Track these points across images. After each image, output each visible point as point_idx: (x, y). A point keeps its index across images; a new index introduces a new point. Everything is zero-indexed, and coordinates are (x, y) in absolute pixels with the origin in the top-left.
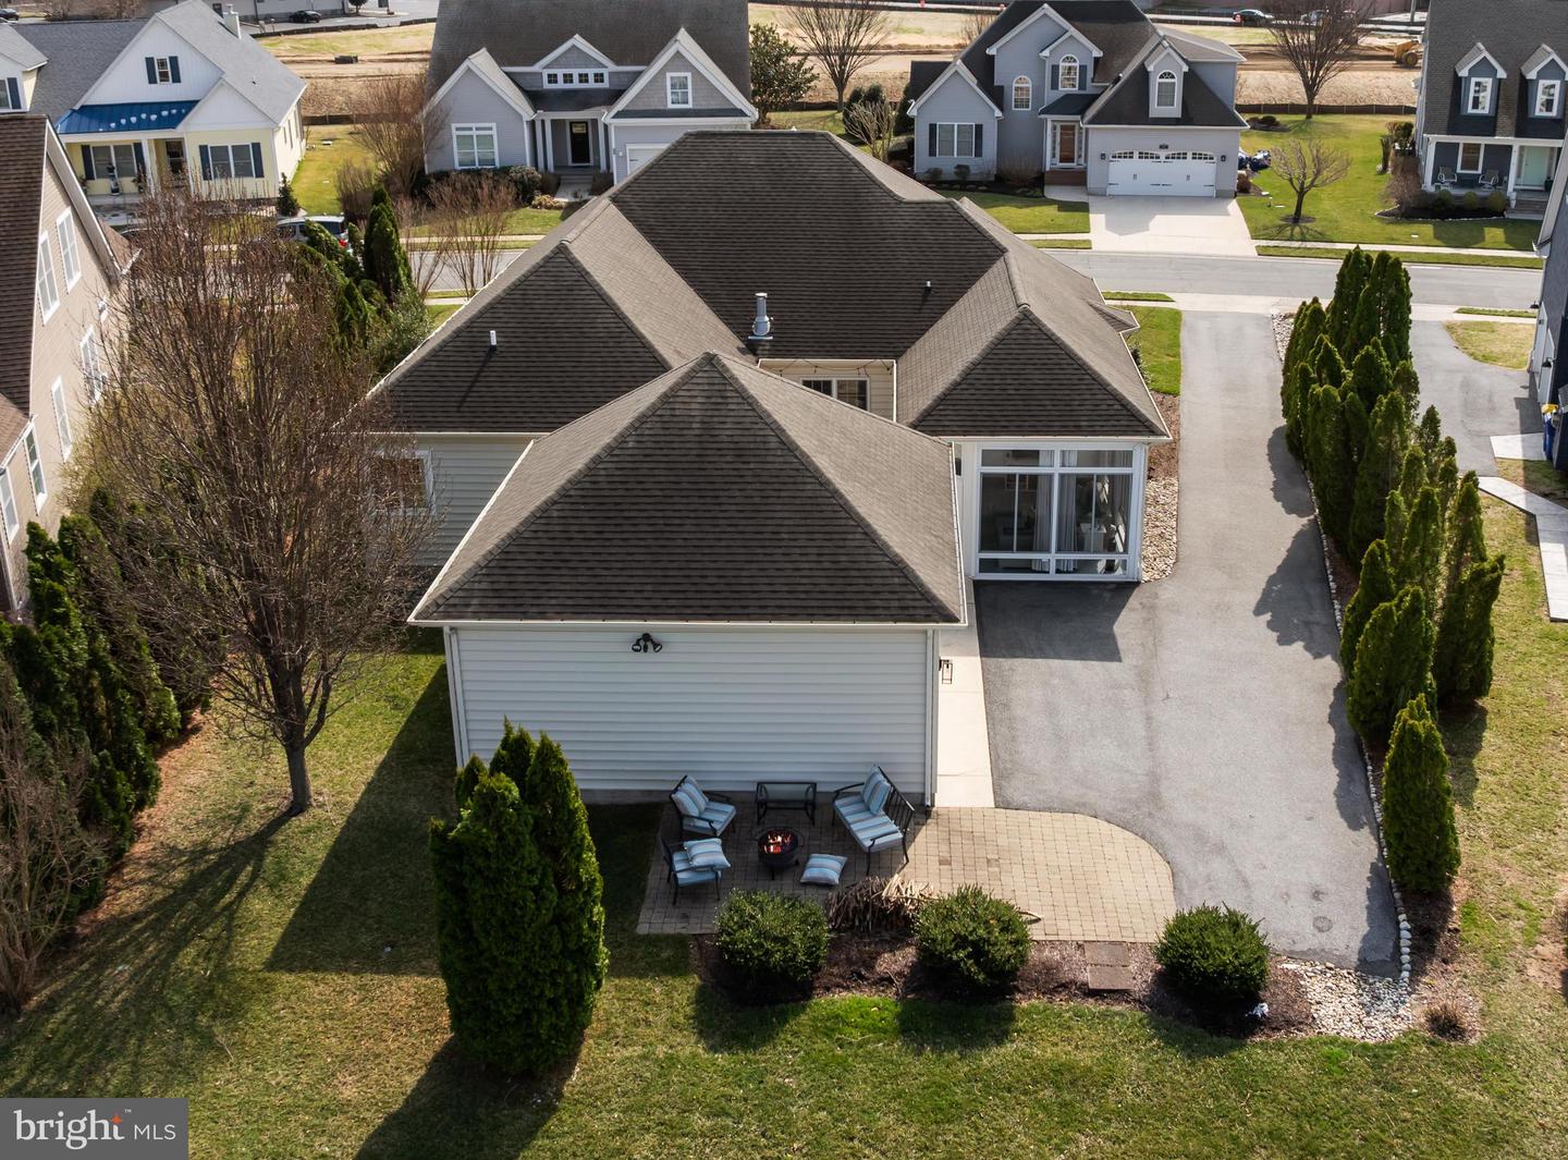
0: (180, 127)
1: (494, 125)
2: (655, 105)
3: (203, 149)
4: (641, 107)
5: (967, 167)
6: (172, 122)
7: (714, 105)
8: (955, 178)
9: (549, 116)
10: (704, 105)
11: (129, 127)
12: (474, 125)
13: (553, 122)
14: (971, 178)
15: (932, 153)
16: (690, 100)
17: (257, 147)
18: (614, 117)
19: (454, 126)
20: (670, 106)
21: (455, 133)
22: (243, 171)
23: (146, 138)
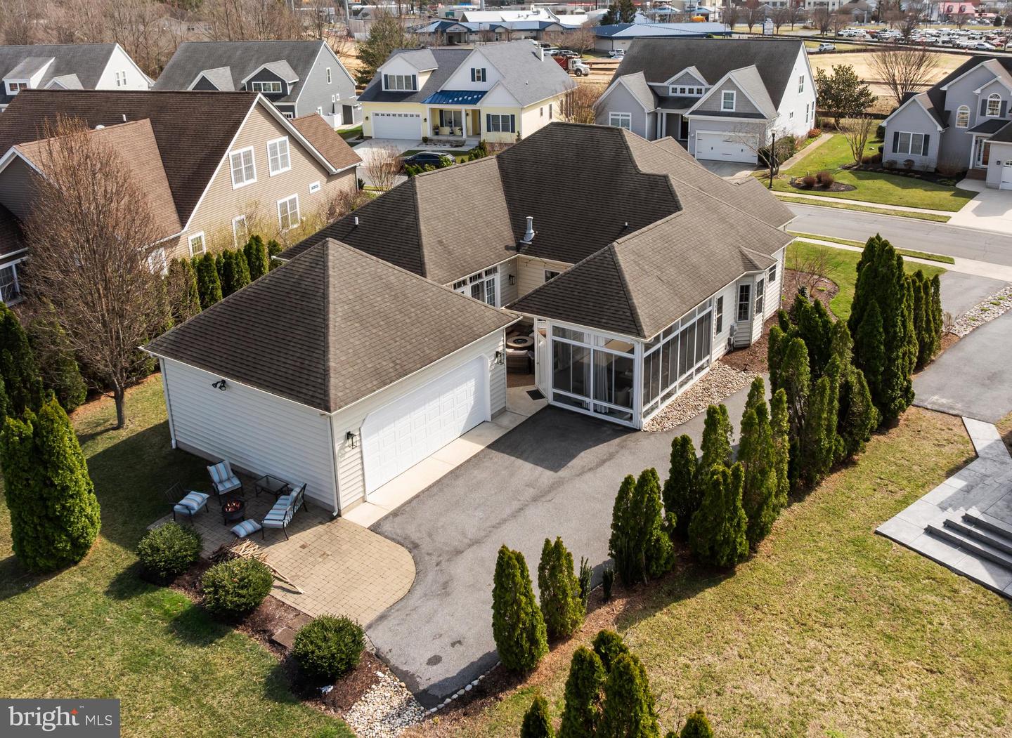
0: (478, 104)
1: (630, 114)
2: (714, 109)
3: (488, 116)
4: (706, 109)
5: (913, 162)
6: (475, 102)
7: (747, 110)
8: (903, 167)
9: (665, 111)
10: (742, 111)
11: (458, 102)
12: (620, 113)
13: (668, 115)
14: (914, 168)
15: (895, 150)
16: (734, 107)
17: (513, 116)
18: (690, 114)
19: (610, 113)
20: (722, 110)
21: (610, 117)
22: (505, 129)
23: (463, 108)
